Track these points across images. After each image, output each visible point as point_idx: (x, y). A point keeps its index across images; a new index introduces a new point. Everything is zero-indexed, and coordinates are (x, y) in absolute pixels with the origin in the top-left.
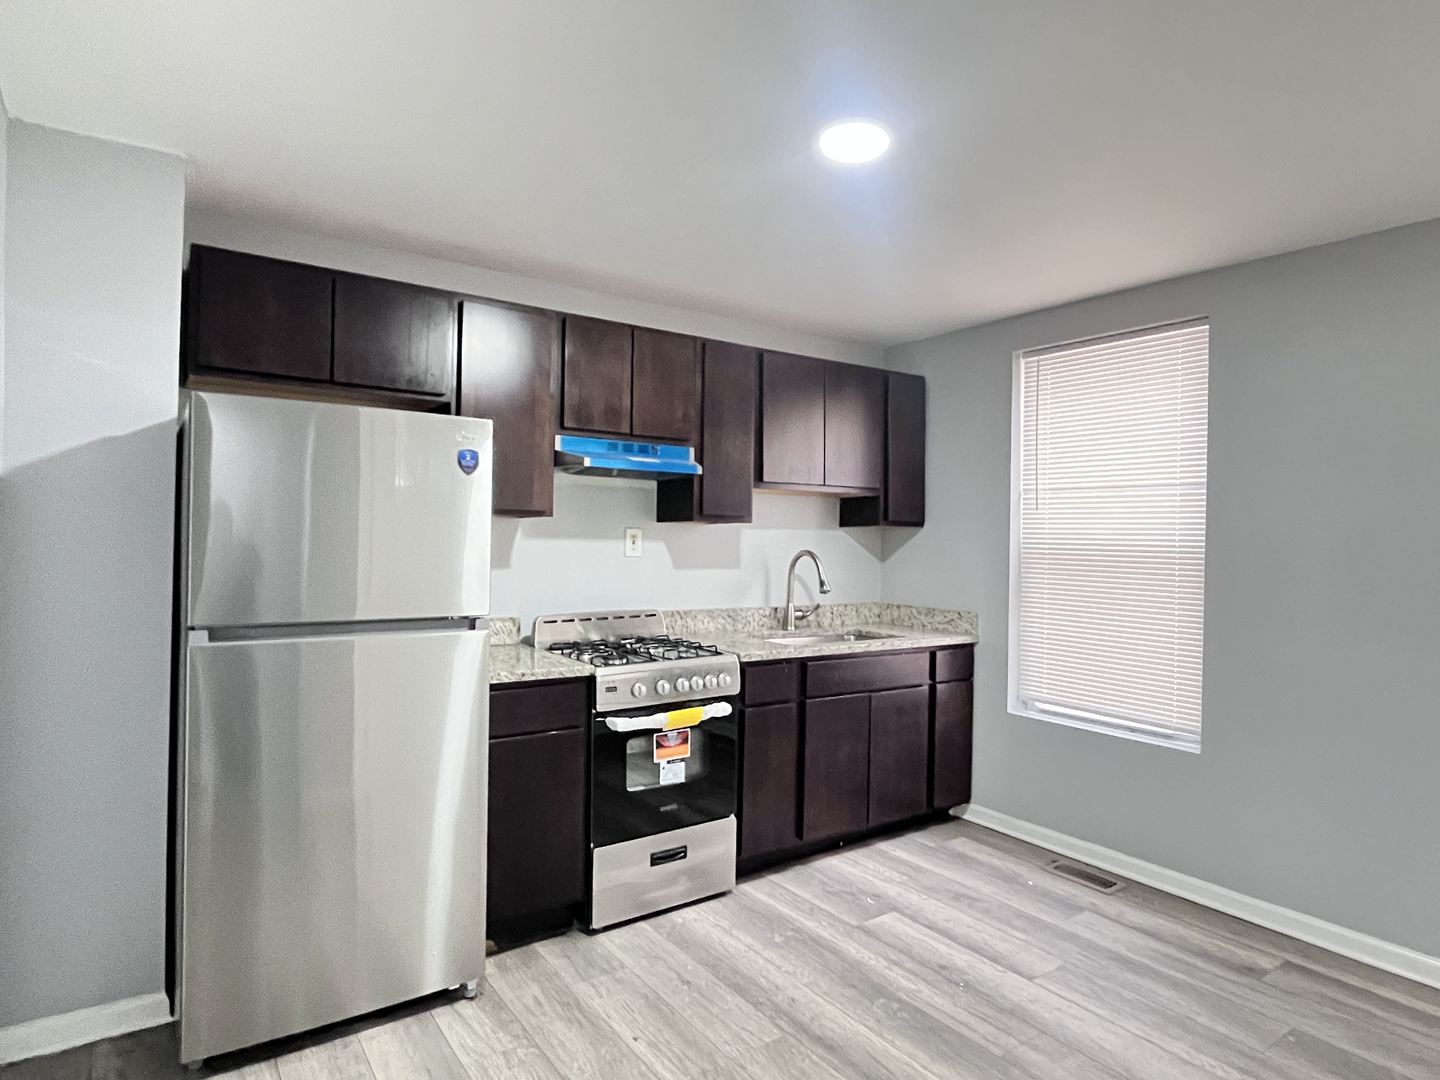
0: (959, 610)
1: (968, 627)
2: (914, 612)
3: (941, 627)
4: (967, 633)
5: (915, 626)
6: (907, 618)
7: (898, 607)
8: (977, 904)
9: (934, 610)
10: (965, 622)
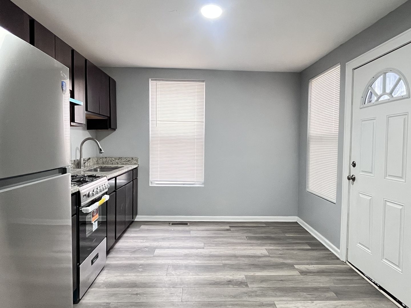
0: (132, 157)
1: (135, 162)
2: (113, 159)
3: (125, 163)
4: (135, 164)
5: (114, 164)
6: (110, 161)
7: (106, 158)
8: (170, 238)
9: (122, 158)
10: (134, 161)
